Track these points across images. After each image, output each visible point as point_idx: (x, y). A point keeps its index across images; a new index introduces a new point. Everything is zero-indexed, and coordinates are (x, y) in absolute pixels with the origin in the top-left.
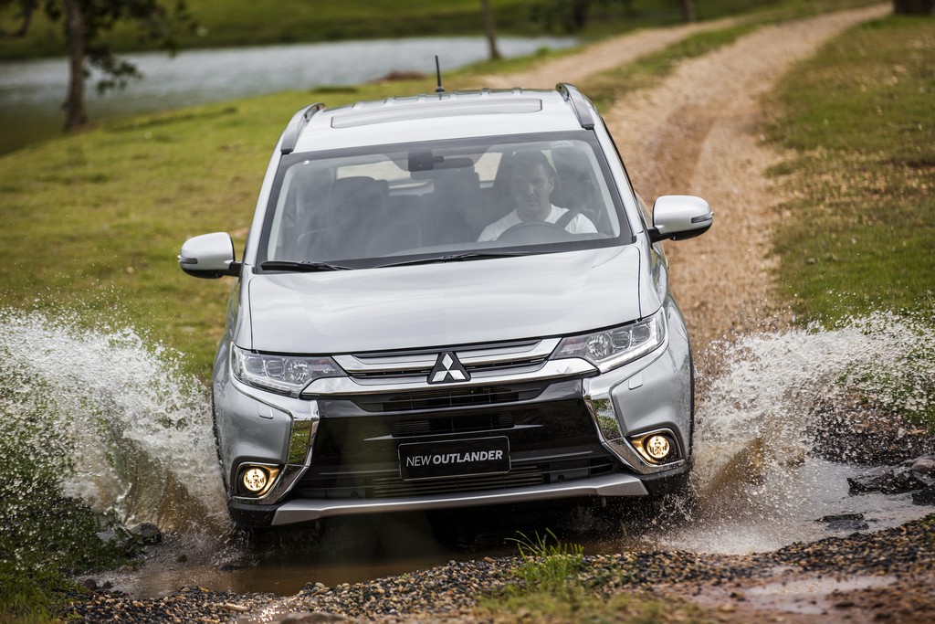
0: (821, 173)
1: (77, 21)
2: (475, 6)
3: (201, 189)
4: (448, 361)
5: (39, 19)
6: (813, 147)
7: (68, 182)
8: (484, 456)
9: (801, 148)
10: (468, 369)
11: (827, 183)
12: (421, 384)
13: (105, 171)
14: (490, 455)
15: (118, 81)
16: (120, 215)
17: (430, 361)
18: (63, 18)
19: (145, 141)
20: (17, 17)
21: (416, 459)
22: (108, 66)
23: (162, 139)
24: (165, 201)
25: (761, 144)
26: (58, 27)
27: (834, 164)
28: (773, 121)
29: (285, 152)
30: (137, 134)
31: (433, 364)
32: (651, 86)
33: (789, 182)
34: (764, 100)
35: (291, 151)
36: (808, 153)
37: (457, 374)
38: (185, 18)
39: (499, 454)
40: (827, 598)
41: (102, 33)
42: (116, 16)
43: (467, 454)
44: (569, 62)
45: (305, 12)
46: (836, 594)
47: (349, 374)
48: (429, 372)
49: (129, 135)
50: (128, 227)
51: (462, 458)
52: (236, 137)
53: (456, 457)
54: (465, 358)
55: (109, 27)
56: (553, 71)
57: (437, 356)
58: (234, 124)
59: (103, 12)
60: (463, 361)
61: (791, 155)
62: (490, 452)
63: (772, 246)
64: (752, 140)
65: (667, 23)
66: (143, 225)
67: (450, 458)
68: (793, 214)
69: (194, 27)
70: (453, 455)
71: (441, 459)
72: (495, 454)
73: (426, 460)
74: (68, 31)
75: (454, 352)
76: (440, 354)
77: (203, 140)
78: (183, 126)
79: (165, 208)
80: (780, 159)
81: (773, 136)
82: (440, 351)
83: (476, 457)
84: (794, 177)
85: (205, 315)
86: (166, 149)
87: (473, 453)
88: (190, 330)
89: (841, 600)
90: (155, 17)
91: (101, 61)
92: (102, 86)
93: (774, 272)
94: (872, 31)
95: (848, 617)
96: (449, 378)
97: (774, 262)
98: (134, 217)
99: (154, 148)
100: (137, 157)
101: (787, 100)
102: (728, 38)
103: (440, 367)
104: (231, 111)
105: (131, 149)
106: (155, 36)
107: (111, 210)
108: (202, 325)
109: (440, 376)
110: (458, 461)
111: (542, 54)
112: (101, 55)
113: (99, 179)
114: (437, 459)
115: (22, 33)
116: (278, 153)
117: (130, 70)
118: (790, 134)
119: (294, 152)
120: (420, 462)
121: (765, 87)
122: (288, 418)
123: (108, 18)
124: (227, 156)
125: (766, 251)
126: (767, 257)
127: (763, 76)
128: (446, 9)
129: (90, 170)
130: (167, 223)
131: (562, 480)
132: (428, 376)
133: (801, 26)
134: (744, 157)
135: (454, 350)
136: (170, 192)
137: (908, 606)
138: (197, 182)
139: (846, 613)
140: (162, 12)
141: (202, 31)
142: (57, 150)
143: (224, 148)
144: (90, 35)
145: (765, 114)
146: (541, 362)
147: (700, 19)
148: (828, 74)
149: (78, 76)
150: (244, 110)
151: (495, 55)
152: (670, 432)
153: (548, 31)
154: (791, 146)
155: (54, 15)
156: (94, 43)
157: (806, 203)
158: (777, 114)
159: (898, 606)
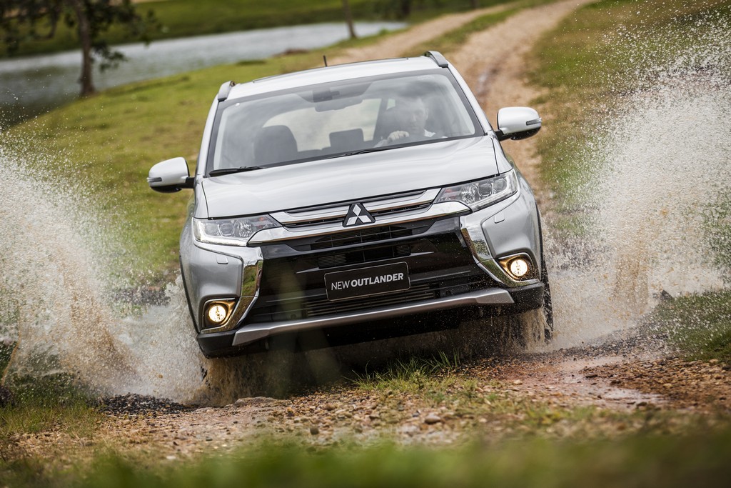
0: (565, 102)
1: (85, 27)
2: (337, 4)
3: (169, 130)
4: (357, 210)
5: (61, 26)
6: (559, 86)
7: (85, 129)
8: (390, 278)
9: (551, 86)
10: (373, 215)
11: (569, 109)
12: (338, 227)
13: (108, 121)
14: (394, 277)
15: (113, 63)
16: (118, 149)
17: (344, 211)
18: (76, 26)
19: (132, 101)
20: (46, 26)
21: (338, 284)
22: (106, 54)
23: (143, 99)
24: (146, 139)
25: (526, 85)
26: (73, 31)
27: (572, 96)
28: (532, 70)
29: (221, 100)
30: (126, 97)
31: (346, 212)
32: (453, 51)
33: (545, 109)
34: (526, 57)
35: (226, 99)
36: (555, 90)
37: (365, 219)
38: (154, 21)
39: (401, 276)
40: (580, 372)
41: (101, 34)
42: (110, 22)
43: (377, 278)
44: (401, 38)
45: (229, 13)
46: (586, 370)
47: (284, 225)
48: (343, 219)
49: (121, 97)
50: (124, 156)
51: (373, 281)
52: (190, 96)
53: (368, 281)
54: (370, 207)
55: (105, 29)
56: (390, 44)
57: (348, 207)
58: (188, 87)
59: (102, 20)
60: (368, 209)
61: (545, 92)
62: (394, 275)
63: (535, 150)
64: (519, 83)
65: (462, 9)
66: (133, 155)
67: (364, 281)
68: (548, 130)
69: (159, 27)
70: (366, 279)
71: (357, 283)
72: (397, 276)
73: (346, 285)
74: (80, 33)
75: (362, 203)
76: (350, 205)
77: (169, 99)
78: (156, 90)
79: (147, 143)
80: (537, 95)
81: (533, 79)
82: (350, 203)
83: (384, 279)
84: (547, 105)
85: (175, 211)
86: (145, 106)
87: (381, 277)
88: (166, 220)
89: (590, 373)
90: (135, 21)
91: (101, 51)
92: (103, 67)
93: (537, 166)
94: (593, 11)
95: (595, 384)
96: (359, 222)
97: (538, 160)
98: (127, 150)
99: (138, 106)
100: (127, 112)
101: (540, 56)
102: (501, 18)
103: (351, 214)
104: (185, 79)
105: (123, 107)
106: (135, 33)
107: (112, 146)
108: (174, 217)
109: (352, 221)
110: (370, 283)
111: (383, 34)
112: (101, 47)
113: (103, 127)
114: (354, 283)
115: (51, 36)
116: (216, 101)
117: (119, 56)
118: (543, 78)
119: (228, 99)
120: (342, 286)
121: (526, 48)
122: (240, 262)
123: (104, 24)
124: (184, 108)
125: (532, 153)
126: (533, 157)
127: (525, 41)
128: (320, 7)
129: (98, 121)
130: (148, 152)
131: (449, 295)
132: (343, 222)
133: (547, 8)
134: (515, 94)
135: (361, 202)
136: (150, 132)
137: (631, 375)
138: (166, 126)
139: (593, 381)
140: (139, 18)
141: (165, 30)
142: (77, 110)
143: (182, 103)
144: (94, 35)
145: (527, 66)
146: (428, 206)
147: (483, 6)
148: (565, 38)
149: (88, 61)
150: (194, 78)
151: (353, 35)
152: (527, 256)
153: (386, 18)
154: (545, 85)
155: (71, 24)
156: (97, 40)
157: (556, 122)
158: (535, 65)
159: (625, 375)
